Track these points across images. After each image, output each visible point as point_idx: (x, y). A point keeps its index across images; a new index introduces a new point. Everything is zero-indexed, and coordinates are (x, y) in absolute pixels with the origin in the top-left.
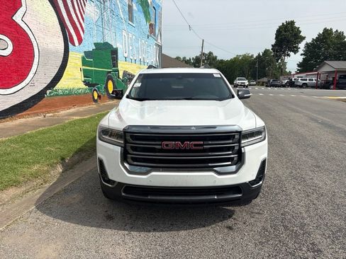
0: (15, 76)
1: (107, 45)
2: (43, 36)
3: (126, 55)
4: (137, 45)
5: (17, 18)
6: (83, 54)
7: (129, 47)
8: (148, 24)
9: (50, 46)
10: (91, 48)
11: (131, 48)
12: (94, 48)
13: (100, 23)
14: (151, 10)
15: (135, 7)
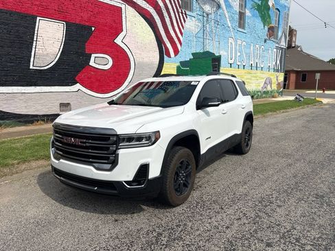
0: (112, 84)
1: (208, 54)
2: (139, 52)
3: (231, 62)
4: (248, 51)
5: (118, 41)
6: (179, 64)
7: (236, 54)
8: (266, 28)
9: (146, 60)
10: (189, 57)
11: (239, 54)
12: (192, 57)
13: (201, 35)
14: (272, 13)
15: (248, 13)
